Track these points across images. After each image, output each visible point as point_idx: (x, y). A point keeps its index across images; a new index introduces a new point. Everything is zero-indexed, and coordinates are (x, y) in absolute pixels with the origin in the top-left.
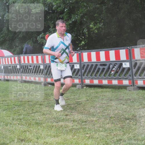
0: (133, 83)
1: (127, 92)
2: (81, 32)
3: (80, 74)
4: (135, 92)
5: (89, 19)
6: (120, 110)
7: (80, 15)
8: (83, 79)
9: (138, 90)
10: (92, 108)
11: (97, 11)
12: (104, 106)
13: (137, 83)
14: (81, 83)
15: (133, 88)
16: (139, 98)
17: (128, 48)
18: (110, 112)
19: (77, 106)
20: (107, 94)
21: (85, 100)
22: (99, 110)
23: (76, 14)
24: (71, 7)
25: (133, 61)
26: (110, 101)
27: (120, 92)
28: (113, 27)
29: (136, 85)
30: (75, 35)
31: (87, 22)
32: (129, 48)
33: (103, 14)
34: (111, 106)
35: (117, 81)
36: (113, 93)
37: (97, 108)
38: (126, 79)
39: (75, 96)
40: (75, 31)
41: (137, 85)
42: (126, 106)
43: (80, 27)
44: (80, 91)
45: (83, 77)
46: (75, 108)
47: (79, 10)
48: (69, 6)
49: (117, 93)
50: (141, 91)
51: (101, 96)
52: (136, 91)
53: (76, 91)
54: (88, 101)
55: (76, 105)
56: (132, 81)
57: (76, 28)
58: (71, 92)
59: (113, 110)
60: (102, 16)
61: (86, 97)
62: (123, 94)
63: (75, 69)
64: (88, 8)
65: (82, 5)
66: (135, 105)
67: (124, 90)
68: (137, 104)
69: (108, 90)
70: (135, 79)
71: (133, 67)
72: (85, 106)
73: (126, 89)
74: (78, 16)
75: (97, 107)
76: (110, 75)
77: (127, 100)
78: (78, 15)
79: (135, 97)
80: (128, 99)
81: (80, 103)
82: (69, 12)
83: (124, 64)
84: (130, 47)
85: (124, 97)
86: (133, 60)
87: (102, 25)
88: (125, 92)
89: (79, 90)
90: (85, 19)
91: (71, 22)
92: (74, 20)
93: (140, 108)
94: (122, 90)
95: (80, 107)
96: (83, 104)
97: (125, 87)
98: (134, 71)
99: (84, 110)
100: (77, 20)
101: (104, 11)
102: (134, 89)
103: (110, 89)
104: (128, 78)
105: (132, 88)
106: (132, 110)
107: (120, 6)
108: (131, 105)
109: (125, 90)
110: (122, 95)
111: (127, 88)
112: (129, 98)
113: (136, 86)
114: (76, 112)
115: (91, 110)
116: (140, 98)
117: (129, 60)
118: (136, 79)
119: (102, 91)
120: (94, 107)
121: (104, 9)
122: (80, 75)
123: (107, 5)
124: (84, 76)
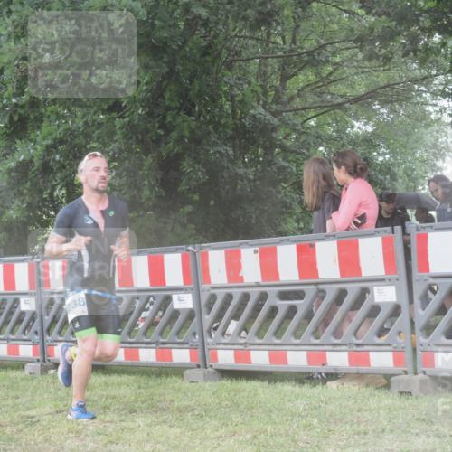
0: (203, 359)
1: (185, 384)
2: (45, 196)
3: (38, 329)
4: (207, 385)
5: (71, 157)
6: (158, 443)
7: (45, 143)
8: (46, 343)
9: (219, 380)
10: (72, 435)
11: (96, 132)
12: (111, 430)
13: (215, 358)
14: (39, 357)
15: (205, 375)
16: (219, 404)
17: (190, 248)
18: (128, 447)
19: (25, 430)
20: (123, 391)
21: (51, 411)
22: (94, 441)
23: (31, 141)
24: (16, 118)
25: (203, 291)
26: (131, 413)
27: (162, 386)
28: (146, 182)
29: (211, 364)
30: (25, 206)
31: (64, 167)
32: (193, 249)
33: (116, 141)
34: (132, 430)
35: (153, 352)
36: (140, 387)
37: (87, 435)
38: (182, 344)
39: (18, 398)
40: (25, 191)
41: (216, 365)
42: (179, 431)
43: (42, 180)
44: (35, 383)
45: (47, 338)
46: (16, 436)
47: (39, 128)
48: (8, 115)
49: (152, 390)
50: (227, 384)
51: (104, 399)
52: (212, 383)
53: (24, 383)
54: (60, 415)
55: (20, 426)
56: (199, 352)
57: (29, 183)
58: (6, 384)
59: (139, 442)
60: (111, 147)
61: (55, 400)
62: (170, 391)
63: (23, 313)
64: (70, 122)
65: (51, 112)
66: (206, 425)
67: (174, 378)
68: (215, 422)
69: (125, 378)
70: (209, 347)
71: (204, 310)
72: (49, 429)
73: (182, 376)
74: (37, 146)
75: (88, 432)
76: (132, 334)
77: (181, 410)
78: (35, 142)
79: (209, 401)
80: (187, 407)
81: (34, 420)
82: (8, 131)
83: (175, 297)
84: (197, 245)
85: (172, 401)
86: (203, 287)
87: (113, 178)
88: (177, 385)
89: (32, 379)
90: (57, 157)
91: (13, 164)
92: (22, 157)
93: (221, 436)
94: (169, 379)
95: (34, 435)
96: (45, 423)
97: (179, 371)
98: (208, 319)
99: (47, 444)
100: (33, 157)
101: (119, 132)
102: (207, 378)
103: (132, 378)
104: (187, 343)
105: (200, 372)
106: (199, 442)
107: (169, 119)
108: (195, 426)
109: (179, 381)
110: (169, 394)
111: (184, 373)
112: (189, 406)
113: (211, 366)
114: (19, 448)
115: (69, 441)
116: (224, 404)
117: (192, 286)
118: (213, 347)
119: (106, 384)
120: (78, 433)
121: (118, 127)
122: (36, 333)
123: (127, 114)
124: (49, 335)
